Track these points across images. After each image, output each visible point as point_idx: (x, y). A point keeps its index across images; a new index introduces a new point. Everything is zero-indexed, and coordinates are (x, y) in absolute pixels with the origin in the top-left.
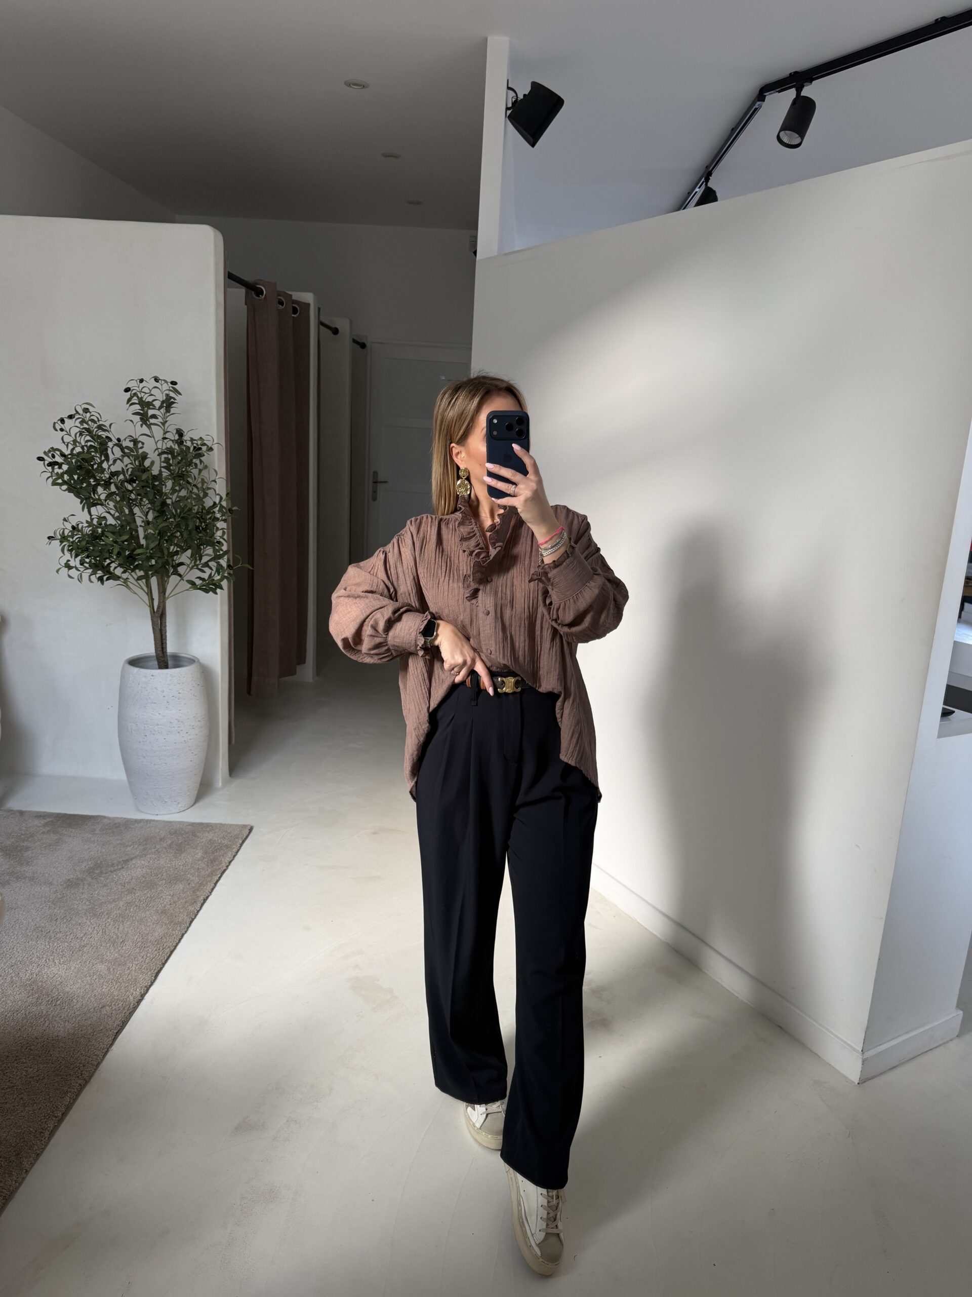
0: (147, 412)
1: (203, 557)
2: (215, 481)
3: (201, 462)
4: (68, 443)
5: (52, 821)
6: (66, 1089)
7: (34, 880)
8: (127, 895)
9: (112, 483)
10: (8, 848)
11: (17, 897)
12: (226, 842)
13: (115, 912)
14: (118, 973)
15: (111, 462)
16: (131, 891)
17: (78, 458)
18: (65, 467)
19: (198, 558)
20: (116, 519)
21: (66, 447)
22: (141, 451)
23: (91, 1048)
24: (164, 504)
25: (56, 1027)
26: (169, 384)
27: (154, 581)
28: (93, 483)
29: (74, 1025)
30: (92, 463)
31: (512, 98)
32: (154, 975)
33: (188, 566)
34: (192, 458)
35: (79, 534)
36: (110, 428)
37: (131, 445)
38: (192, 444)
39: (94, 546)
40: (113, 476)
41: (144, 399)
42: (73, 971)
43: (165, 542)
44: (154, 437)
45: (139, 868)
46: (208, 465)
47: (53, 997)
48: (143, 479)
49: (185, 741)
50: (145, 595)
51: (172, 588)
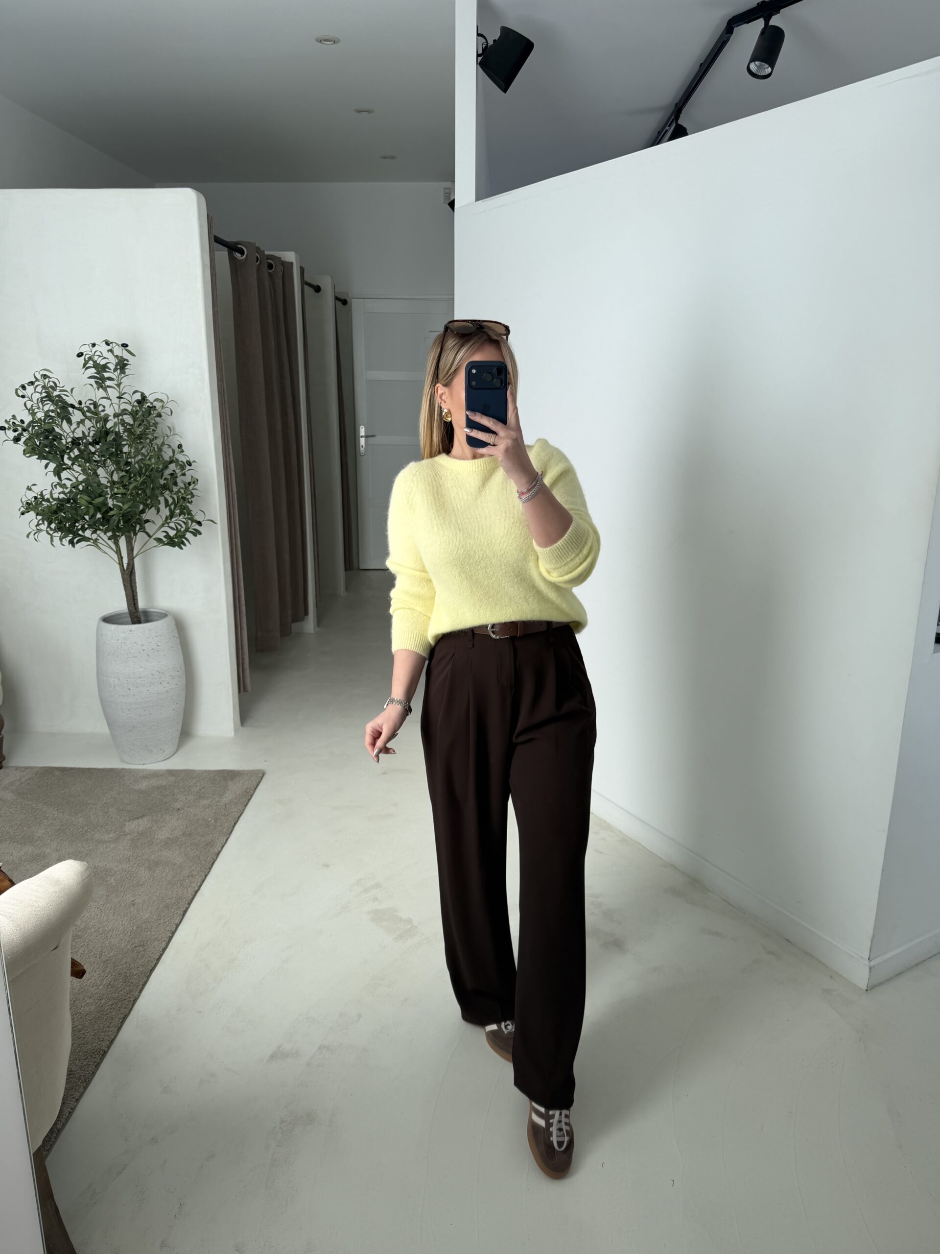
0: (102, 375)
22: (102, 414)
26: (120, 346)
27: (122, 541)
31: (483, 44)
36: (72, 393)
37: (92, 408)
41: (98, 363)
44: (110, 399)
49: (167, 691)
50: (115, 553)
51: (141, 546)
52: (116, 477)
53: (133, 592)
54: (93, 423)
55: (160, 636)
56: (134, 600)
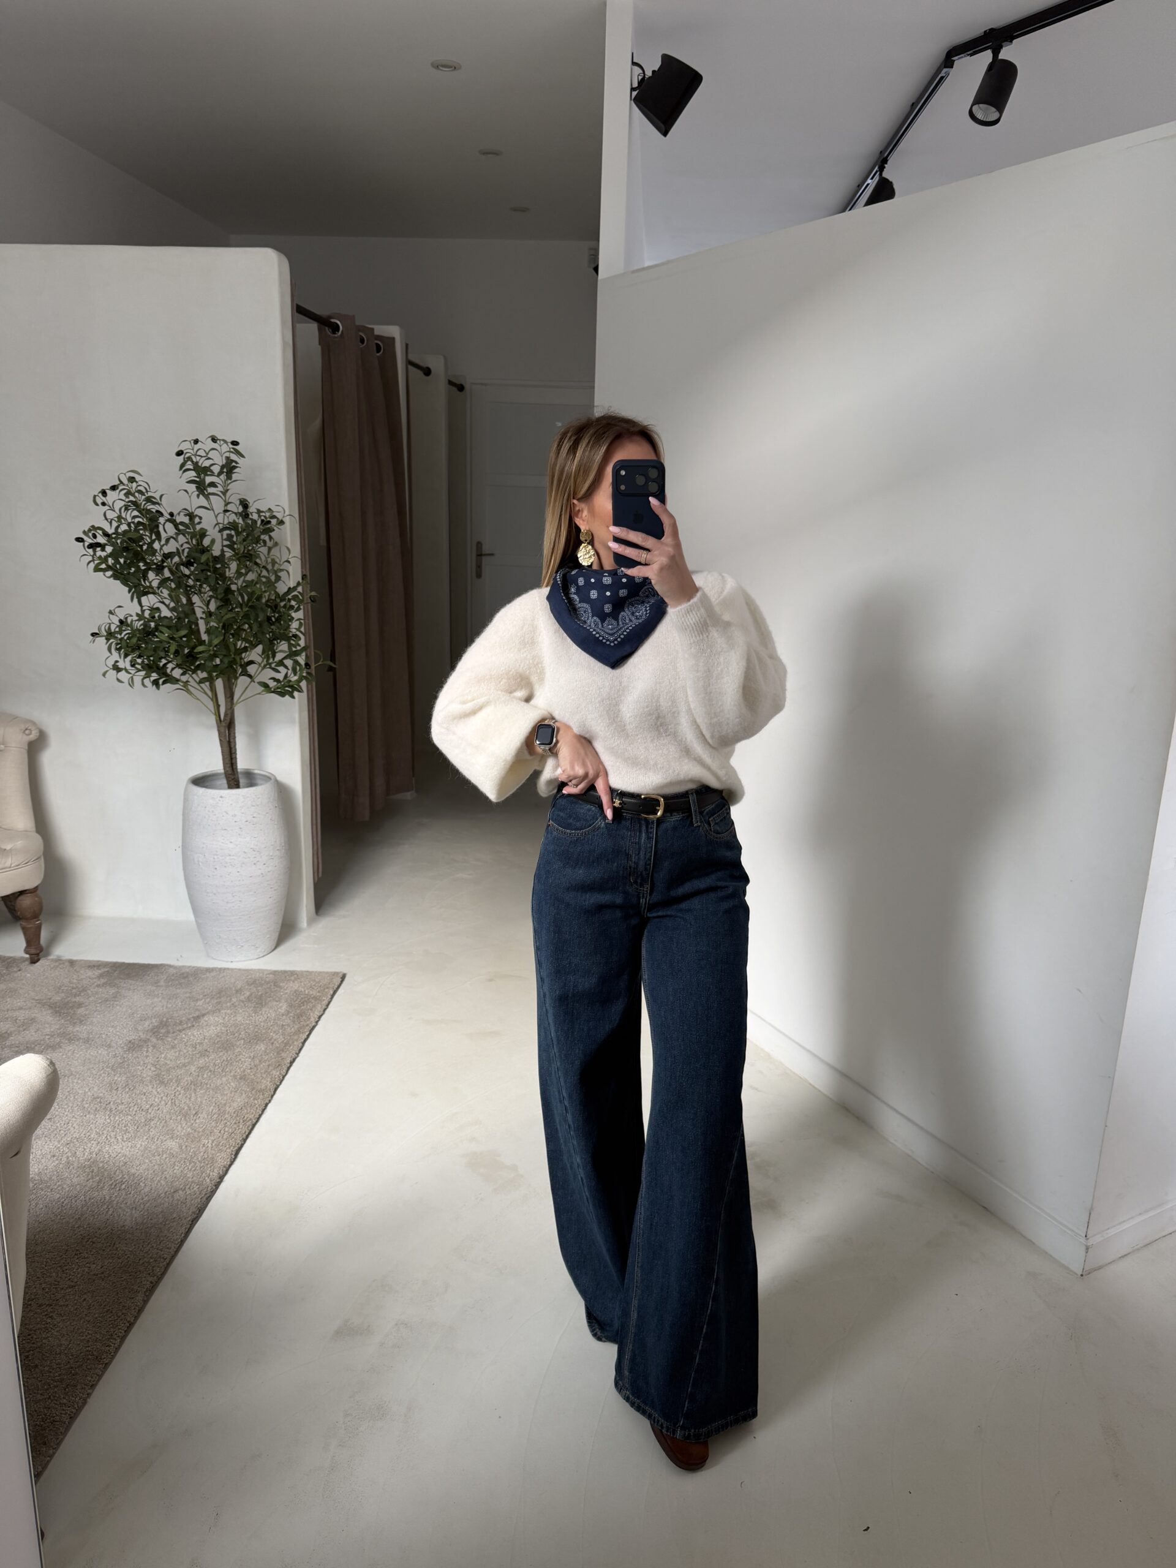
0: (204, 480)
1: (277, 654)
2: (289, 562)
3: (271, 538)
4: (112, 519)
5: (108, 971)
6: (136, 1287)
7: (90, 1043)
8: (199, 1058)
9: (166, 566)
10: (58, 1004)
11: (69, 1063)
12: (314, 993)
13: (186, 1079)
14: (192, 1150)
15: (163, 542)
16: (204, 1053)
17: (125, 538)
18: (109, 549)
19: (271, 656)
20: (172, 610)
21: (109, 524)
22: (198, 527)
23: (163, 1240)
24: (228, 590)
25: (121, 1215)
26: (229, 444)
27: (219, 684)
28: (143, 568)
29: (142, 1213)
30: (141, 543)
31: (639, 75)
32: (234, 1153)
33: (260, 665)
34: (259, 534)
35: (128, 630)
36: (161, 500)
37: (186, 520)
38: (260, 516)
39: (146, 643)
40: (167, 559)
41: (200, 464)
42: (138, 1149)
43: (231, 637)
44: (213, 510)
45: (213, 1026)
46: (278, 541)
47: (117, 1180)
48: (202, 561)
49: (262, 874)
50: (210, 700)
51: (241, 692)
52: (213, 607)
53: (230, 748)
54: (187, 539)
55: (258, 805)
56: (232, 759)
